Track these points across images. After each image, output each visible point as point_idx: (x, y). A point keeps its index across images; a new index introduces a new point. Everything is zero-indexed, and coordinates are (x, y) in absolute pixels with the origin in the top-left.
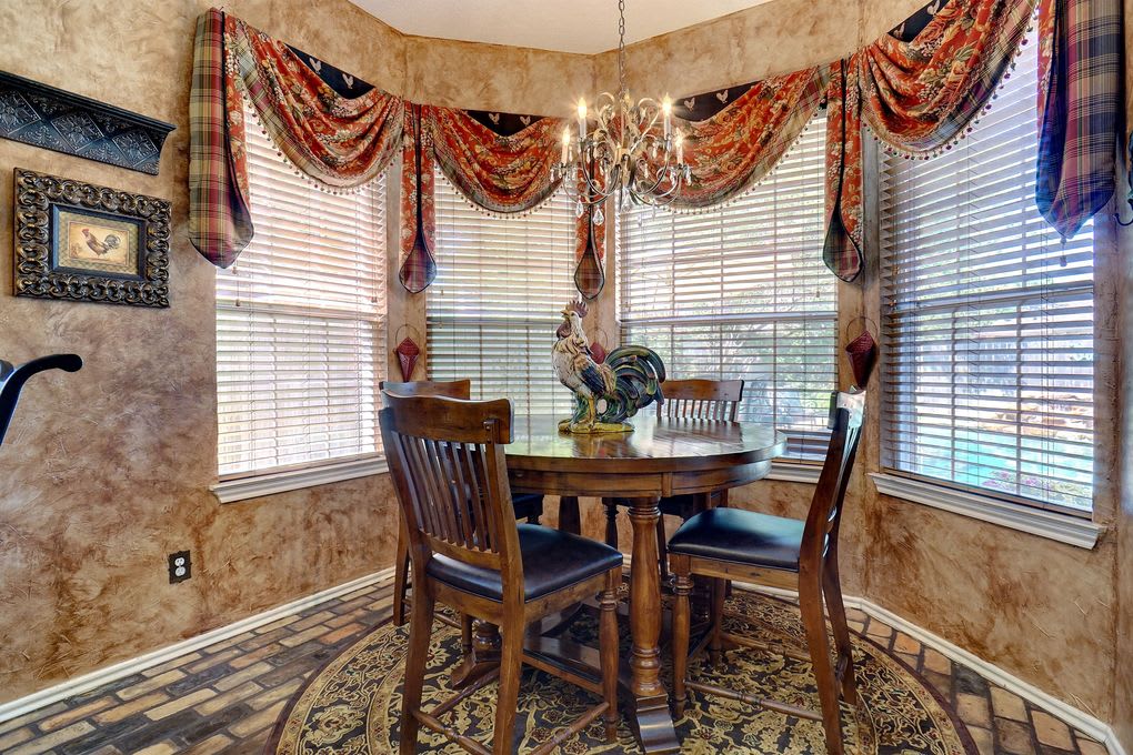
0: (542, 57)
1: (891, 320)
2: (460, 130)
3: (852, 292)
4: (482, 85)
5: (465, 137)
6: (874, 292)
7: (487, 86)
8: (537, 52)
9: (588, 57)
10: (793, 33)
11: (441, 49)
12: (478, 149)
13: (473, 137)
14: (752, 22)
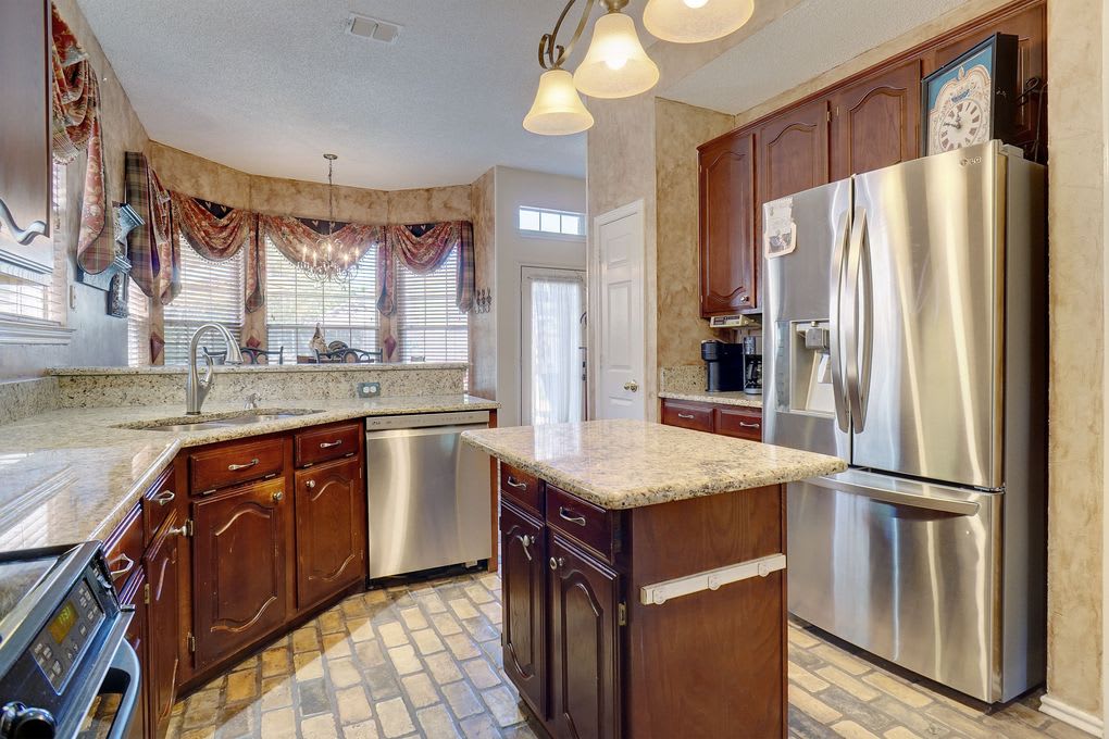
0: (225, 170)
1: (400, 332)
2: (193, 210)
3: (385, 320)
4: (194, 180)
5: (195, 214)
6: (394, 321)
7: (197, 181)
8: (223, 167)
9: (248, 175)
10: (361, 204)
11: (171, 153)
12: (204, 223)
13: (201, 216)
14: (343, 192)
